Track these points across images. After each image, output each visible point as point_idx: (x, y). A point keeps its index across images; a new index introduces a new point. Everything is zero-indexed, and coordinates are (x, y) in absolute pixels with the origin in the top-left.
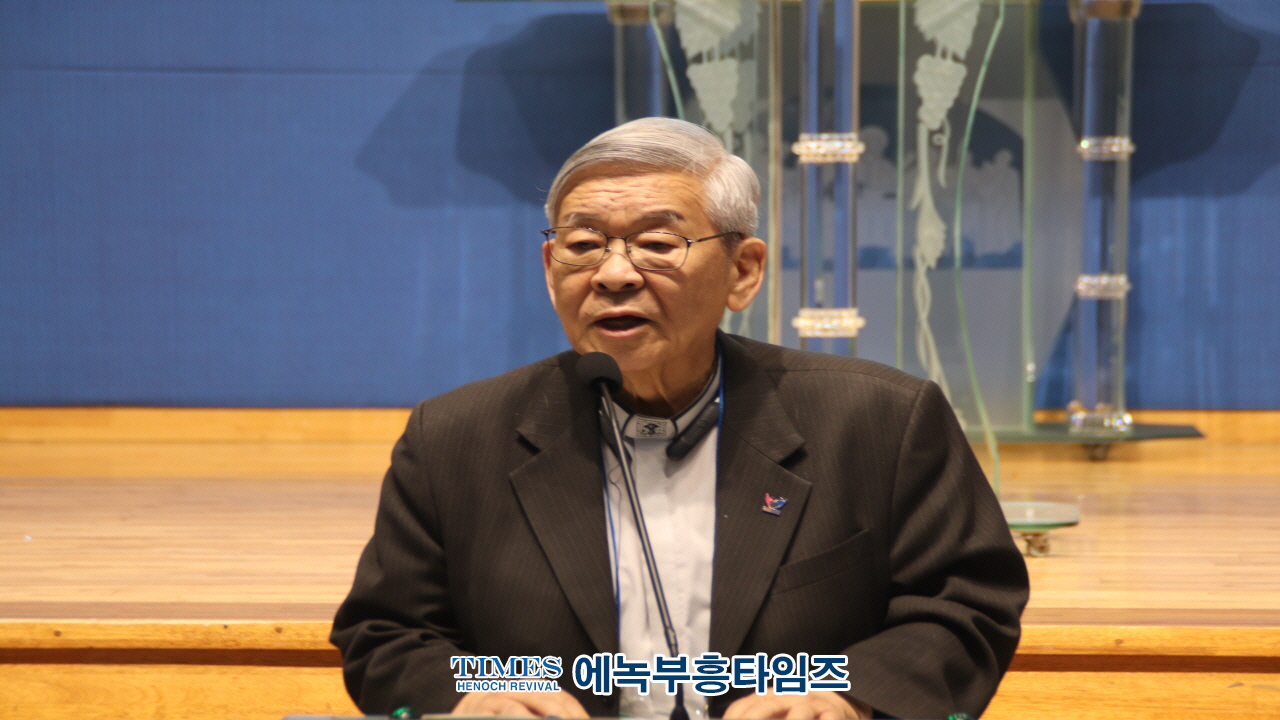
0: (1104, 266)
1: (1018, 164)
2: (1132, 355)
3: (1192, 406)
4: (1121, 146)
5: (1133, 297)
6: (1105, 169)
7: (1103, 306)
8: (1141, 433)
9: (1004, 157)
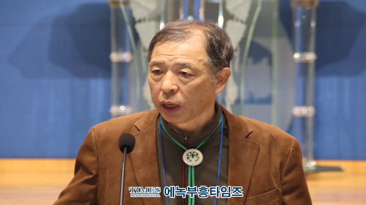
0: (304, 103)
1: (270, 63)
2: (316, 138)
3: (339, 157)
4: (311, 57)
5: (316, 116)
6: (304, 66)
7: (304, 119)
8: (319, 169)
9: (265, 61)
